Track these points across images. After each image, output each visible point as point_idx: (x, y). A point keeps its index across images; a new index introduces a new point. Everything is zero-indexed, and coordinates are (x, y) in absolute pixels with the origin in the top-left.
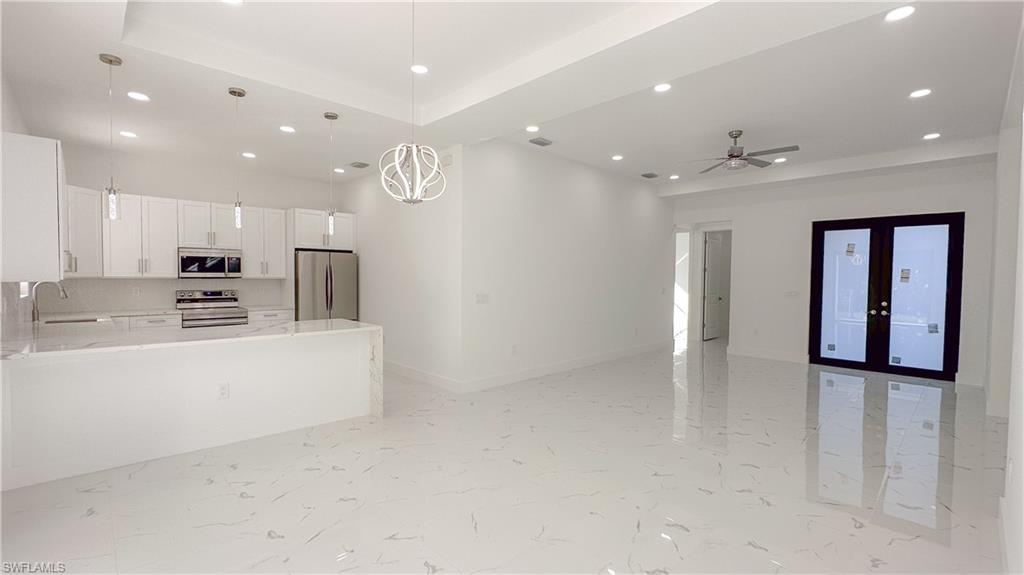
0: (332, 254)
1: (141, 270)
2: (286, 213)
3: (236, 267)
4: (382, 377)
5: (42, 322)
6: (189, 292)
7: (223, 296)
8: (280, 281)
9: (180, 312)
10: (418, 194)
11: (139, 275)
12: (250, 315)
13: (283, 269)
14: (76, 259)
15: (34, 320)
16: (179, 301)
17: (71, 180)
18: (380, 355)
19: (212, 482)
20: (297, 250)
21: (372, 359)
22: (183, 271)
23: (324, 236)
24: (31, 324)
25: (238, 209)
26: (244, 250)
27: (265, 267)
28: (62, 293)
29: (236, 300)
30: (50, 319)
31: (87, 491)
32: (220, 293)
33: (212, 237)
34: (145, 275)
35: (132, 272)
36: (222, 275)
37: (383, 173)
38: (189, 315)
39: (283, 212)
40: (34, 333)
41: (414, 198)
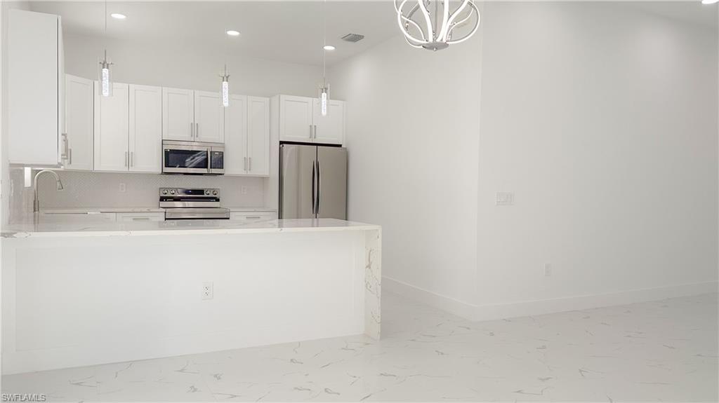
0: (318, 147)
1: (128, 164)
2: (270, 101)
3: (219, 162)
4: (379, 287)
5: (42, 212)
6: (172, 189)
7: (205, 195)
8: (263, 180)
9: (164, 210)
10: (443, 35)
11: (125, 169)
12: (232, 216)
13: (266, 166)
14: (71, 150)
15: (35, 211)
16: (162, 199)
17: (69, 69)
18: (377, 260)
19: (195, 390)
20: (281, 143)
21: (369, 266)
22: (167, 166)
23: (311, 126)
24: (33, 214)
25: (225, 84)
26: (226, 143)
27: (248, 162)
28: (58, 184)
29: (218, 200)
30: (48, 211)
31: (78, 384)
32: (201, 192)
33: (195, 128)
34: (131, 170)
35: (120, 167)
36: (204, 171)
37: (399, 12)
38: (172, 213)
39: (268, 99)
40: (34, 223)
41: (438, 40)
